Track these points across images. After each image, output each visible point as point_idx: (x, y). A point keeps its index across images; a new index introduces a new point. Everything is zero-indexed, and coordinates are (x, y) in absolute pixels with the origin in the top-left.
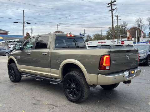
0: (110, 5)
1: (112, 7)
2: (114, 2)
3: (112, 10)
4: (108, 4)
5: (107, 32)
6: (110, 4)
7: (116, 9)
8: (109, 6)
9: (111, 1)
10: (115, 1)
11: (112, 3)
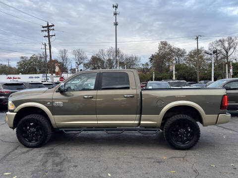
0: (46, 29)
1: (49, 32)
2: (51, 26)
3: (49, 36)
4: (43, 27)
5: (18, 63)
6: (46, 27)
7: (55, 35)
8: (46, 31)
9: (48, 24)
10: (53, 26)
11: (48, 26)
